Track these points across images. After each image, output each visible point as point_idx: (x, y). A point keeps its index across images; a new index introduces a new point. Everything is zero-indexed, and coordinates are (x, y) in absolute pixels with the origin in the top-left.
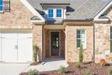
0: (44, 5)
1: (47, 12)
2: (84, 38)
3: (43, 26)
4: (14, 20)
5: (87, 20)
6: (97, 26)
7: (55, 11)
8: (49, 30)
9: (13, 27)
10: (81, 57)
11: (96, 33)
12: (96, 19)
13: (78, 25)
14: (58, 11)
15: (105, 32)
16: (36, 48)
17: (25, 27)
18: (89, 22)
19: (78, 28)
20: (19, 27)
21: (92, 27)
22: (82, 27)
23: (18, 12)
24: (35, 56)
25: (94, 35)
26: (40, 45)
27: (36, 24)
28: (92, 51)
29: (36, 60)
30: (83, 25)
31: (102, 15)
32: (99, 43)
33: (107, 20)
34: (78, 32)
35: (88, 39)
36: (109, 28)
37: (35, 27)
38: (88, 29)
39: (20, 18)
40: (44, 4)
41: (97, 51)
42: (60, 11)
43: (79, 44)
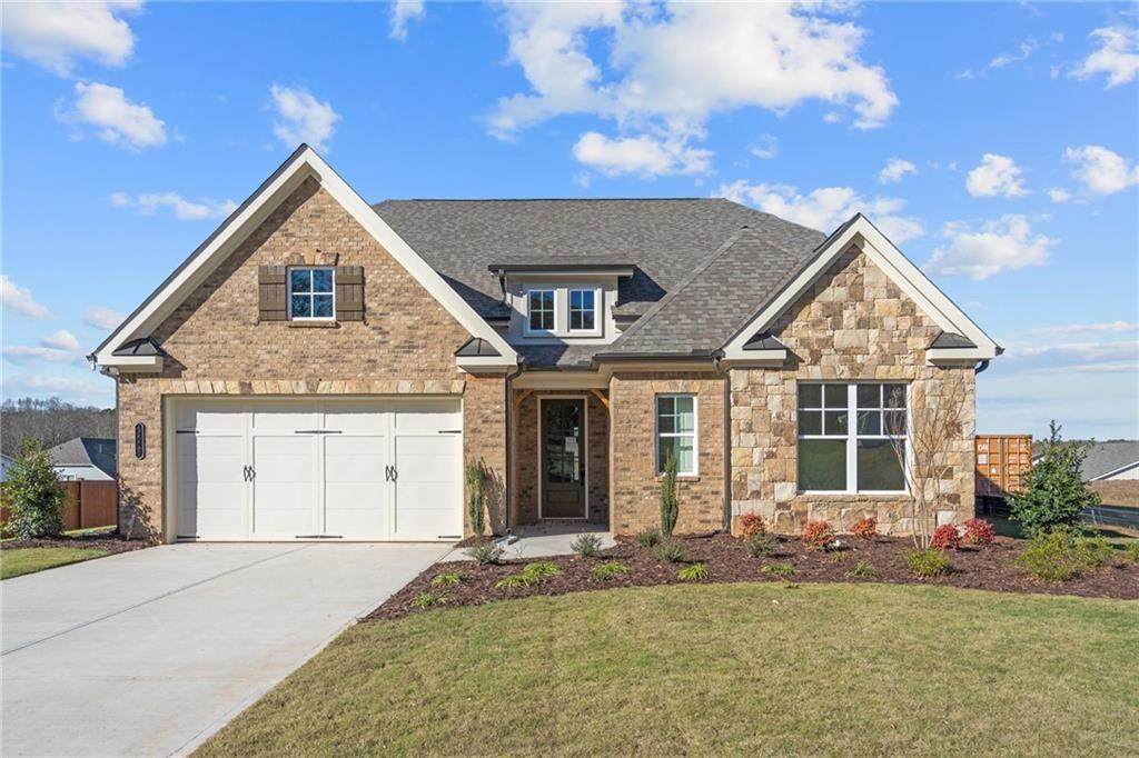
0: (510, 274)
1: (521, 305)
2: (690, 430)
3: (509, 379)
4: (381, 354)
5: (697, 356)
6: (739, 379)
7: (561, 297)
8: (533, 393)
9: (378, 387)
10: (671, 508)
11: (734, 410)
12: (734, 351)
13: (661, 376)
14: (574, 299)
15: (774, 405)
16: (479, 476)
17: (432, 386)
18: (707, 364)
19: (664, 387)
20: (405, 387)
21: (722, 383)
22: (680, 385)
23: (397, 321)
24: (474, 510)
25: (728, 420)
26: (496, 463)
27: (480, 374)
28: (722, 488)
29: (479, 526)
30: (683, 375)
31: (757, 337)
32: (749, 451)
33: (782, 355)
34: (665, 404)
35: (704, 436)
36: (792, 387)
37: (474, 383)
38: (705, 393)
39: (410, 347)
40: (508, 269)
41: (743, 485)
42: (590, 296)
43: (667, 454)
